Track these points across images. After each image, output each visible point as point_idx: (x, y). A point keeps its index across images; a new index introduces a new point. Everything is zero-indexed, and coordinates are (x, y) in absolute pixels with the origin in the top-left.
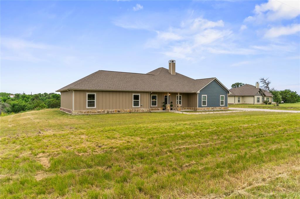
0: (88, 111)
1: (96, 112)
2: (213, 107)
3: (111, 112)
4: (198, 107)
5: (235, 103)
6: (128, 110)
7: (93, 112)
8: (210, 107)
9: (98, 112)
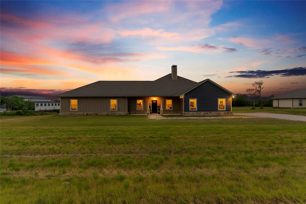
0: (70, 113)
1: (77, 114)
2: (205, 112)
3: (90, 114)
4: (184, 111)
5: (294, 107)
6: (105, 113)
7: (74, 114)
8: (202, 112)
9: (79, 114)
